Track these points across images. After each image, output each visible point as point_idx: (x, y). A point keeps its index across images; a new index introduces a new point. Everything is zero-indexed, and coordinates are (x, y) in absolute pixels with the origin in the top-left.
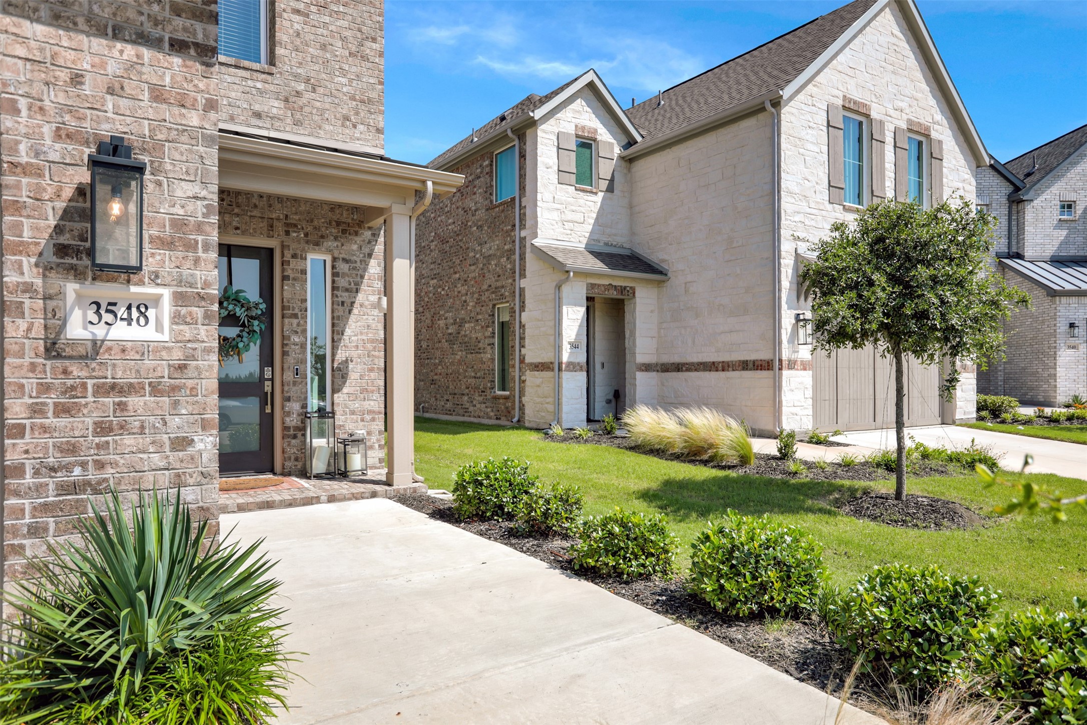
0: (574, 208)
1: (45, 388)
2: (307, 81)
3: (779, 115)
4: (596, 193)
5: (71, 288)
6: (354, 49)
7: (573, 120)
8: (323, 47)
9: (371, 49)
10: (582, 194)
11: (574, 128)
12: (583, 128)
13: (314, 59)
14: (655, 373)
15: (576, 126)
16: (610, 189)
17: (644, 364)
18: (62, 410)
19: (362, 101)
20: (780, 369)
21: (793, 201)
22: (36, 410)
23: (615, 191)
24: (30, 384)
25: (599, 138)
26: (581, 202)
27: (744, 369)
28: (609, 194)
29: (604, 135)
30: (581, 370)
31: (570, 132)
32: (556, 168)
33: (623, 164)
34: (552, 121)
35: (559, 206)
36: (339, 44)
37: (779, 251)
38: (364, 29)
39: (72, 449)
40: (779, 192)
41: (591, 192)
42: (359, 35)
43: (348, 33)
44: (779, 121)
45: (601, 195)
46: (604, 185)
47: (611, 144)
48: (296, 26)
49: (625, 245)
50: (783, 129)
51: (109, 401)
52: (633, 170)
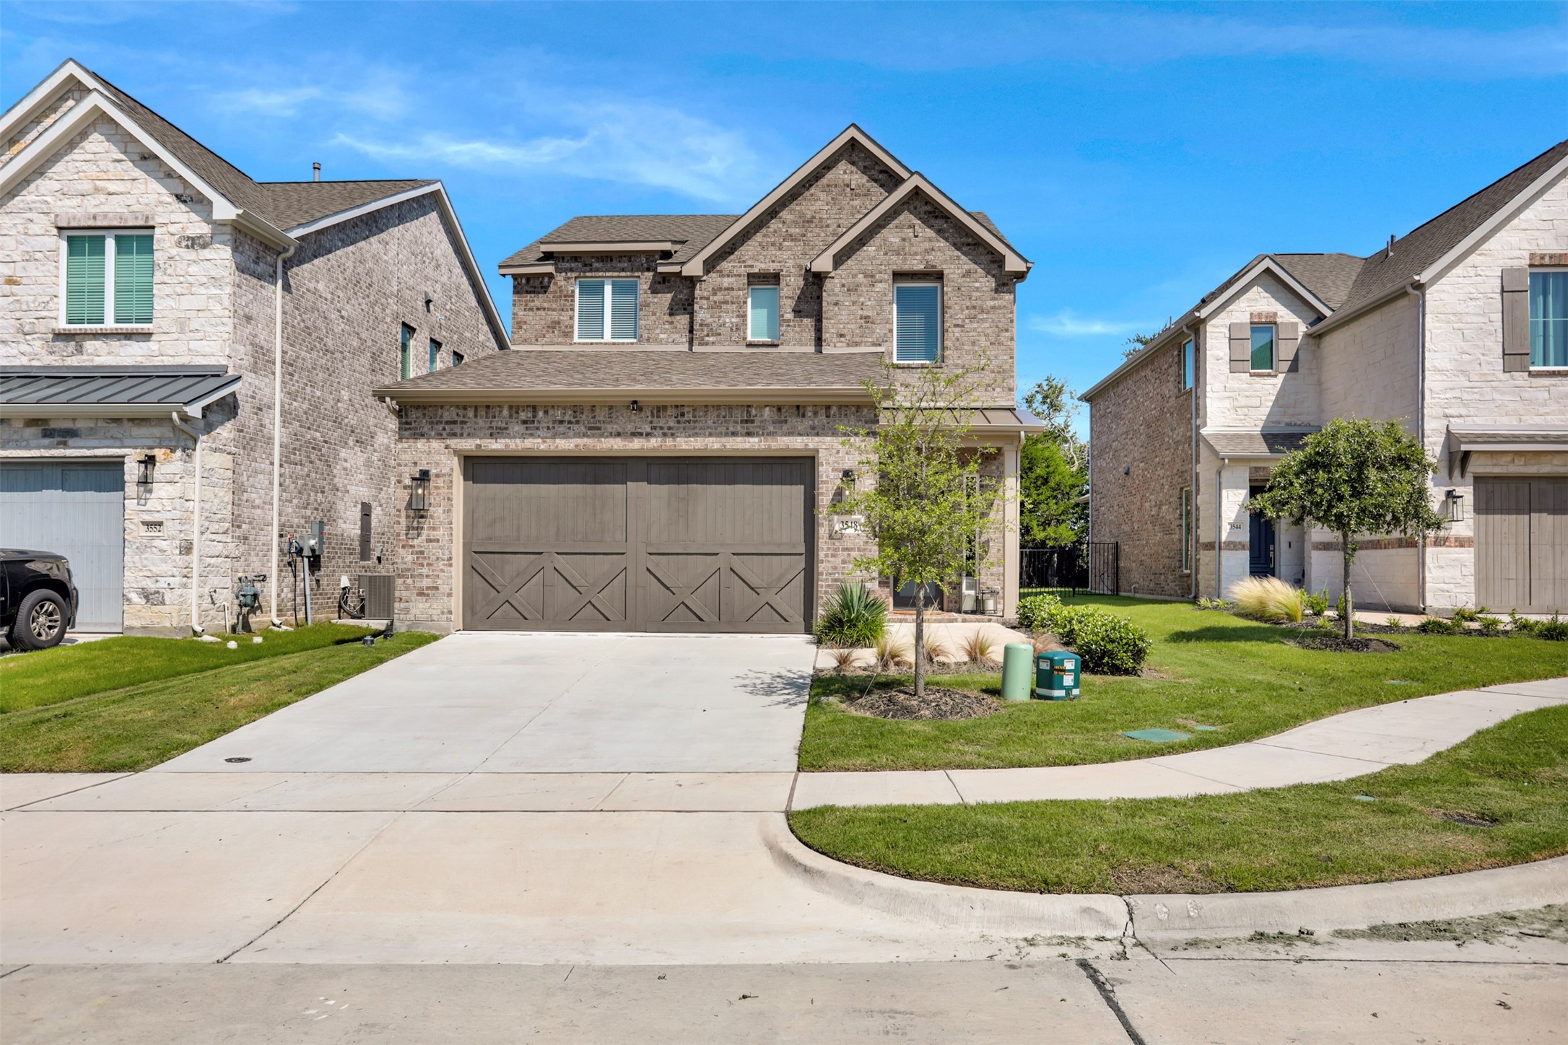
0: (1247, 393)
1: (829, 549)
2: (963, 367)
3: (1424, 295)
4: (1275, 376)
5: (836, 517)
6: (992, 339)
7: (1248, 309)
8: (973, 343)
9: (1005, 337)
10: (1257, 379)
11: (1249, 317)
12: (1260, 315)
13: (968, 352)
14: (1336, 552)
15: (1251, 314)
16: (1294, 367)
17: (1321, 543)
18: (833, 556)
19: (999, 372)
20: (1424, 546)
21: (1445, 378)
22: (826, 556)
23: (1300, 370)
24: (825, 547)
25: (1279, 320)
26: (1258, 386)
27: (1400, 546)
28: (1292, 375)
29: (1285, 315)
30: (1243, 548)
31: (1244, 321)
32: (1228, 359)
33: (1311, 341)
34: (1223, 315)
35: (1231, 394)
36: (984, 339)
37: (1423, 430)
38: (1000, 325)
39: (835, 568)
40: (1423, 371)
41: (1269, 375)
42: (997, 330)
43: (989, 331)
44: (1424, 302)
45: (1281, 377)
46: (1285, 366)
47: (1295, 325)
48: (957, 335)
49: (1312, 423)
50: (1428, 310)
51: (846, 553)
52: (1322, 346)
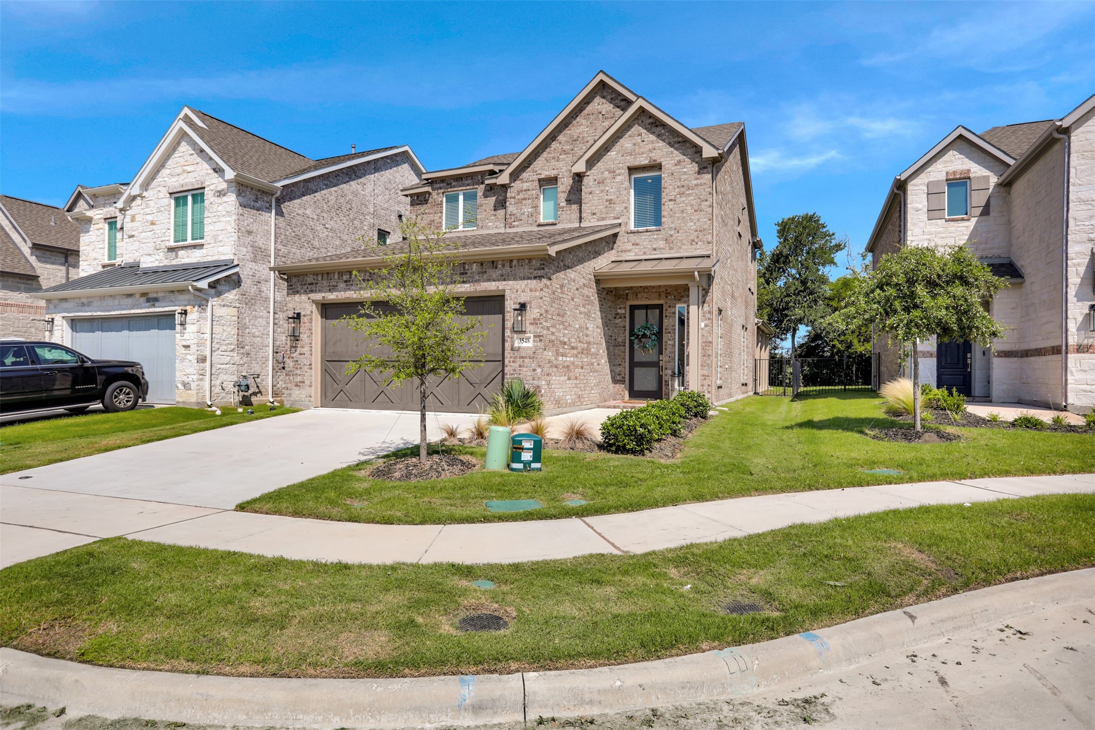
0: (943, 235)
2: (675, 229)
3: (1069, 138)
4: (968, 220)
5: (515, 336)
6: (696, 208)
7: (944, 169)
8: (682, 212)
9: (705, 205)
10: (952, 223)
11: (945, 175)
12: (954, 173)
13: (678, 219)
14: (1016, 359)
15: (947, 173)
16: (986, 211)
17: (1002, 352)
19: (701, 231)
20: (1067, 353)
21: (1090, 207)
23: (992, 214)
25: (972, 175)
26: (952, 229)
27: (1053, 354)
28: (984, 218)
29: (977, 170)
31: (940, 179)
32: (926, 209)
33: (1002, 189)
34: (923, 176)
35: (928, 237)
36: (690, 208)
37: (1067, 254)
38: (702, 197)
40: (1068, 203)
41: (963, 220)
42: (699, 201)
43: (694, 202)
44: (1069, 144)
45: (974, 220)
46: (978, 211)
47: (987, 178)
48: (671, 207)
49: (1002, 256)
50: (1072, 150)
52: (1012, 192)
